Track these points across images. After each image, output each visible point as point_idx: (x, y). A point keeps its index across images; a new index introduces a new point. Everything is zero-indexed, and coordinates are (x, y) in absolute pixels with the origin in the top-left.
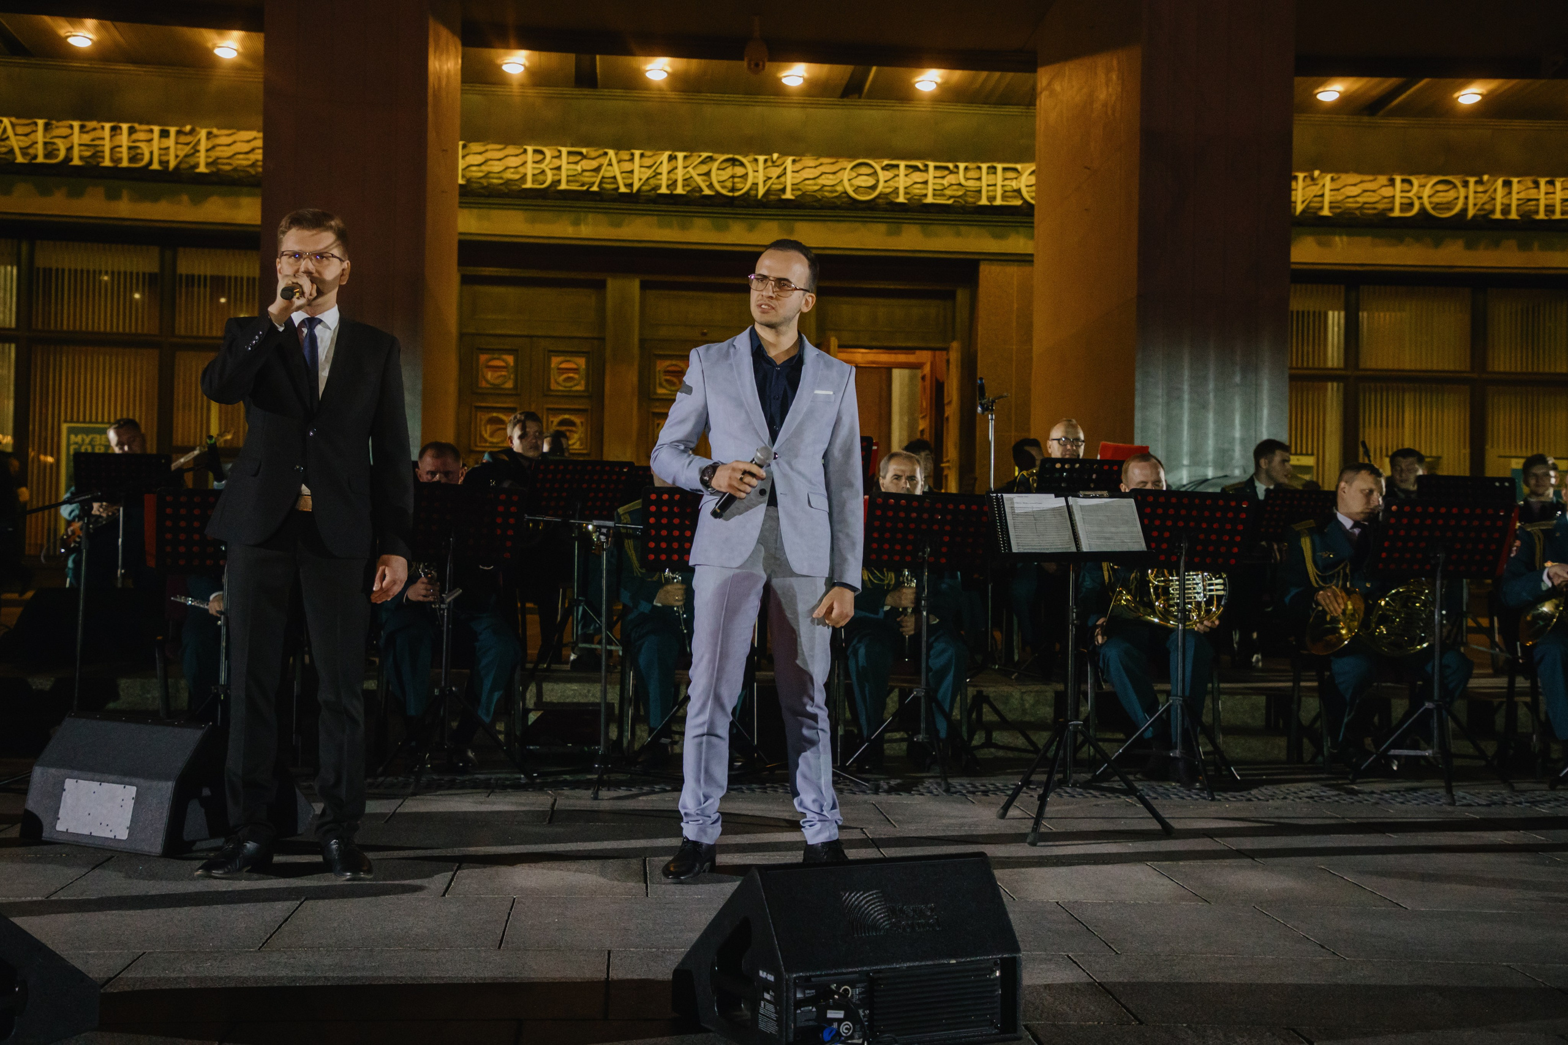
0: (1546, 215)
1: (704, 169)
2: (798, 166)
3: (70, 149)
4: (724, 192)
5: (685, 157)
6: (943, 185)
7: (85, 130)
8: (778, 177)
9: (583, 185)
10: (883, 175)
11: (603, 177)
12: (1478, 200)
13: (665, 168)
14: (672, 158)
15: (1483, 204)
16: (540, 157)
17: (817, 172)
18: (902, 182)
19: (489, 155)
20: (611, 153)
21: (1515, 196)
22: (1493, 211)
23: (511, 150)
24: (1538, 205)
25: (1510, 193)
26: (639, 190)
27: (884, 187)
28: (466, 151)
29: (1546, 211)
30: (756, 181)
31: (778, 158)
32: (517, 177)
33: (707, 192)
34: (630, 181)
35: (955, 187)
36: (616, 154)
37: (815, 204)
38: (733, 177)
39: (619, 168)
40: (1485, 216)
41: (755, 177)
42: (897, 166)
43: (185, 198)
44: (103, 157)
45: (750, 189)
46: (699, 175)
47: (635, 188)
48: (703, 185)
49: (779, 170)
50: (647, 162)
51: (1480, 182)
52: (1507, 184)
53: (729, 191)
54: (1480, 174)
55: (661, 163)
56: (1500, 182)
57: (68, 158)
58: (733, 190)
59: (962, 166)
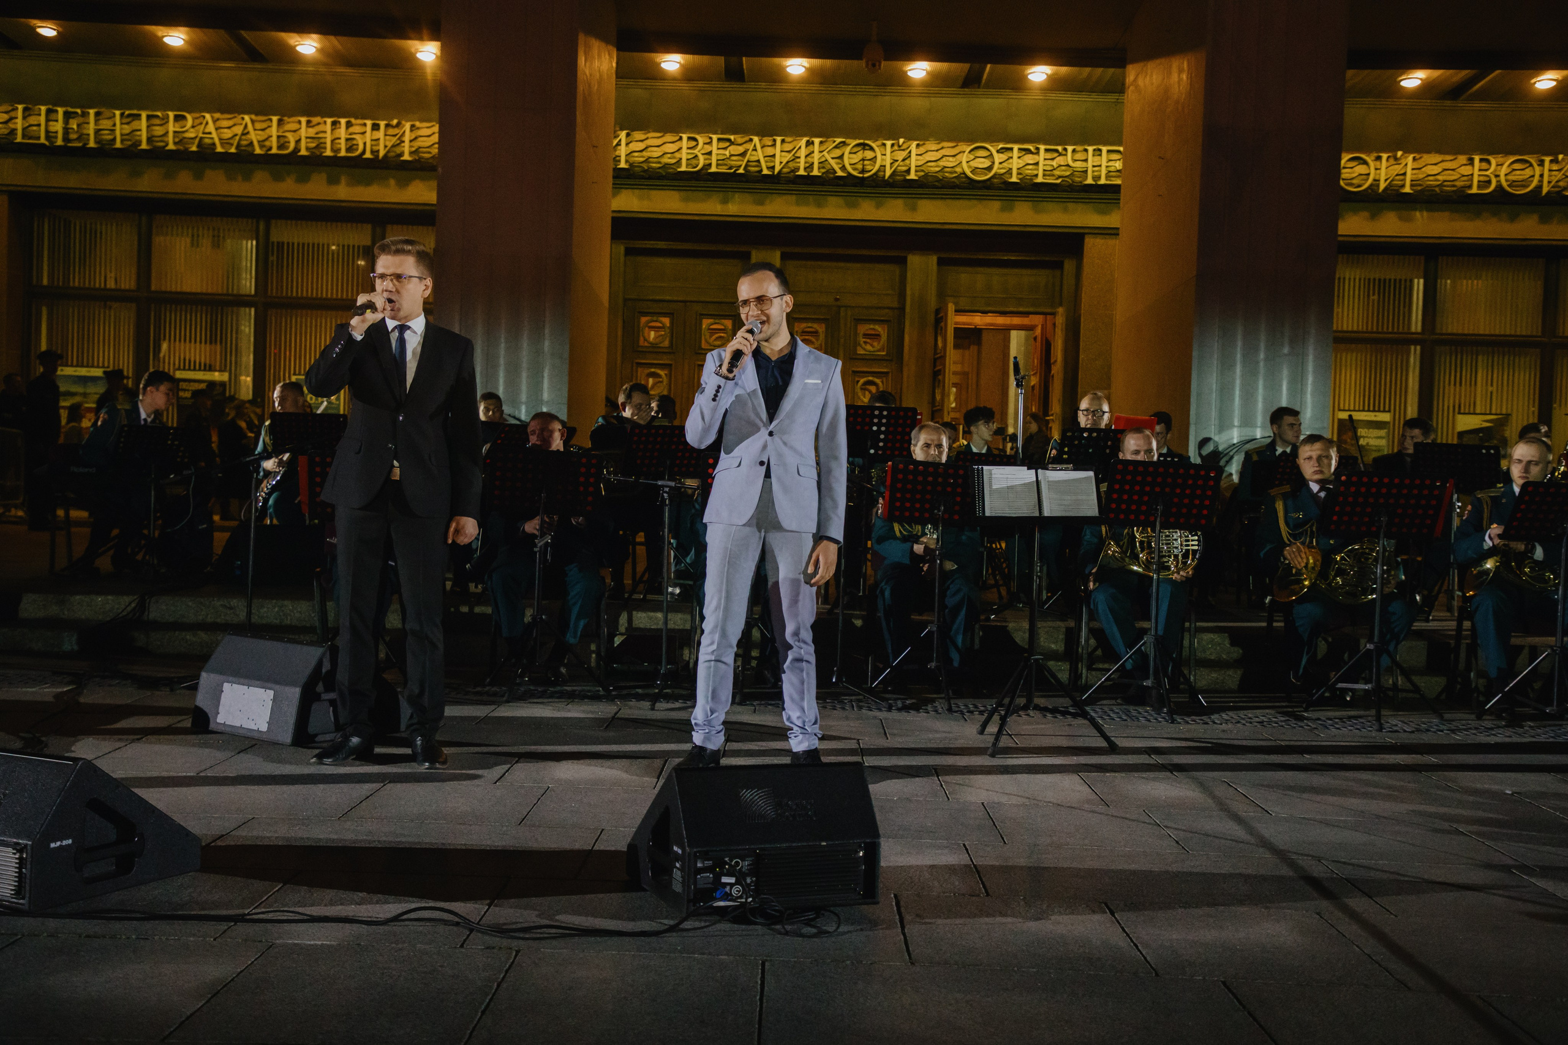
1: (838, 153)
2: (922, 150)
3: (298, 141)
4: (855, 173)
5: (821, 142)
6: (1052, 166)
7: (311, 124)
8: (904, 160)
9: (730, 168)
10: (998, 158)
11: (748, 161)
12: (1553, 178)
13: (803, 153)
14: (809, 143)
15: (1557, 182)
16: (694, 143)
17: (938, 155)
18: (1016, 163)
19: (650, 142)
20: (756, 139)
23: (669, 137)
26: (780, 172)
27: (999, 168)
28: (630, 139)
30: (884, 164)
31: (904, 143)
32: (673, 161)
33: (840, 173)
34: (772, 164)
35: (1063, 168)
36: (760, 140)
37: (937, 184)
38: (863, 160)
39: (763, 152)
40: (1559, 193)
41: (883, 160)
42: (1011, 149)
43: (392, 182)
44: (325, 148)
45: (879, 171)
46: (833, 158)
47: (777, 171)
48: (836, 168)
49: (904, 154)
50: (787, 147)
51: (1555, 161)
53: (860, 173)
54: (1555, 154)
55: (800, 148)
57: (297, 149)
58: (863, 171)
59: (1070, 148)
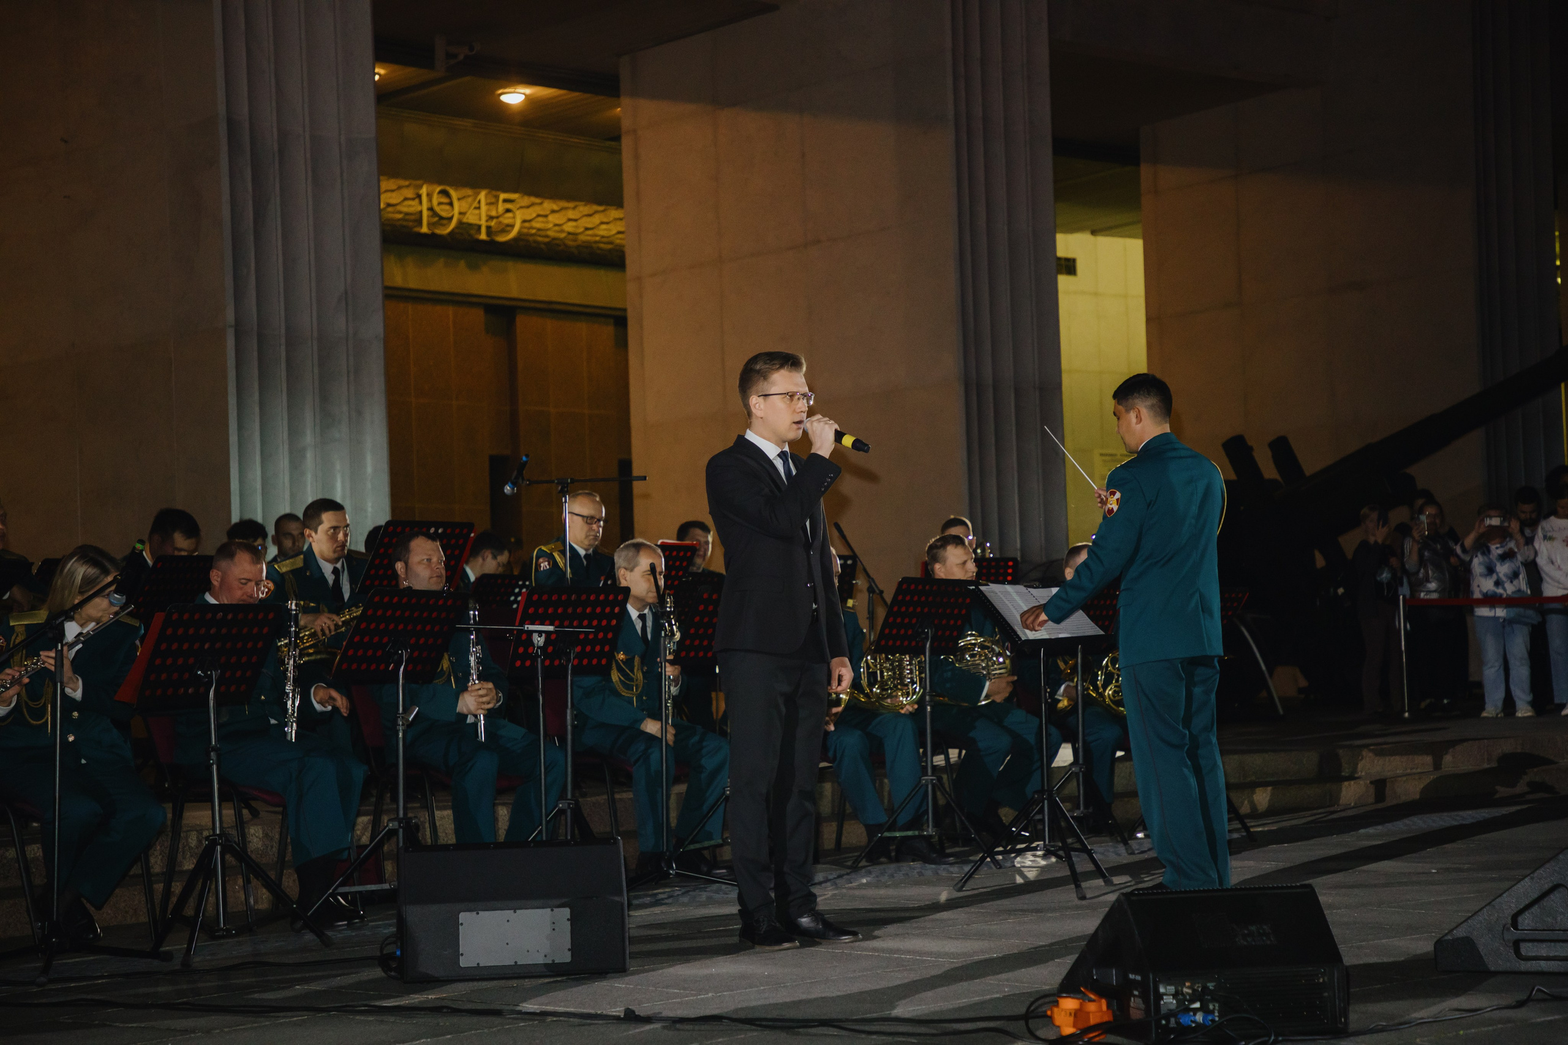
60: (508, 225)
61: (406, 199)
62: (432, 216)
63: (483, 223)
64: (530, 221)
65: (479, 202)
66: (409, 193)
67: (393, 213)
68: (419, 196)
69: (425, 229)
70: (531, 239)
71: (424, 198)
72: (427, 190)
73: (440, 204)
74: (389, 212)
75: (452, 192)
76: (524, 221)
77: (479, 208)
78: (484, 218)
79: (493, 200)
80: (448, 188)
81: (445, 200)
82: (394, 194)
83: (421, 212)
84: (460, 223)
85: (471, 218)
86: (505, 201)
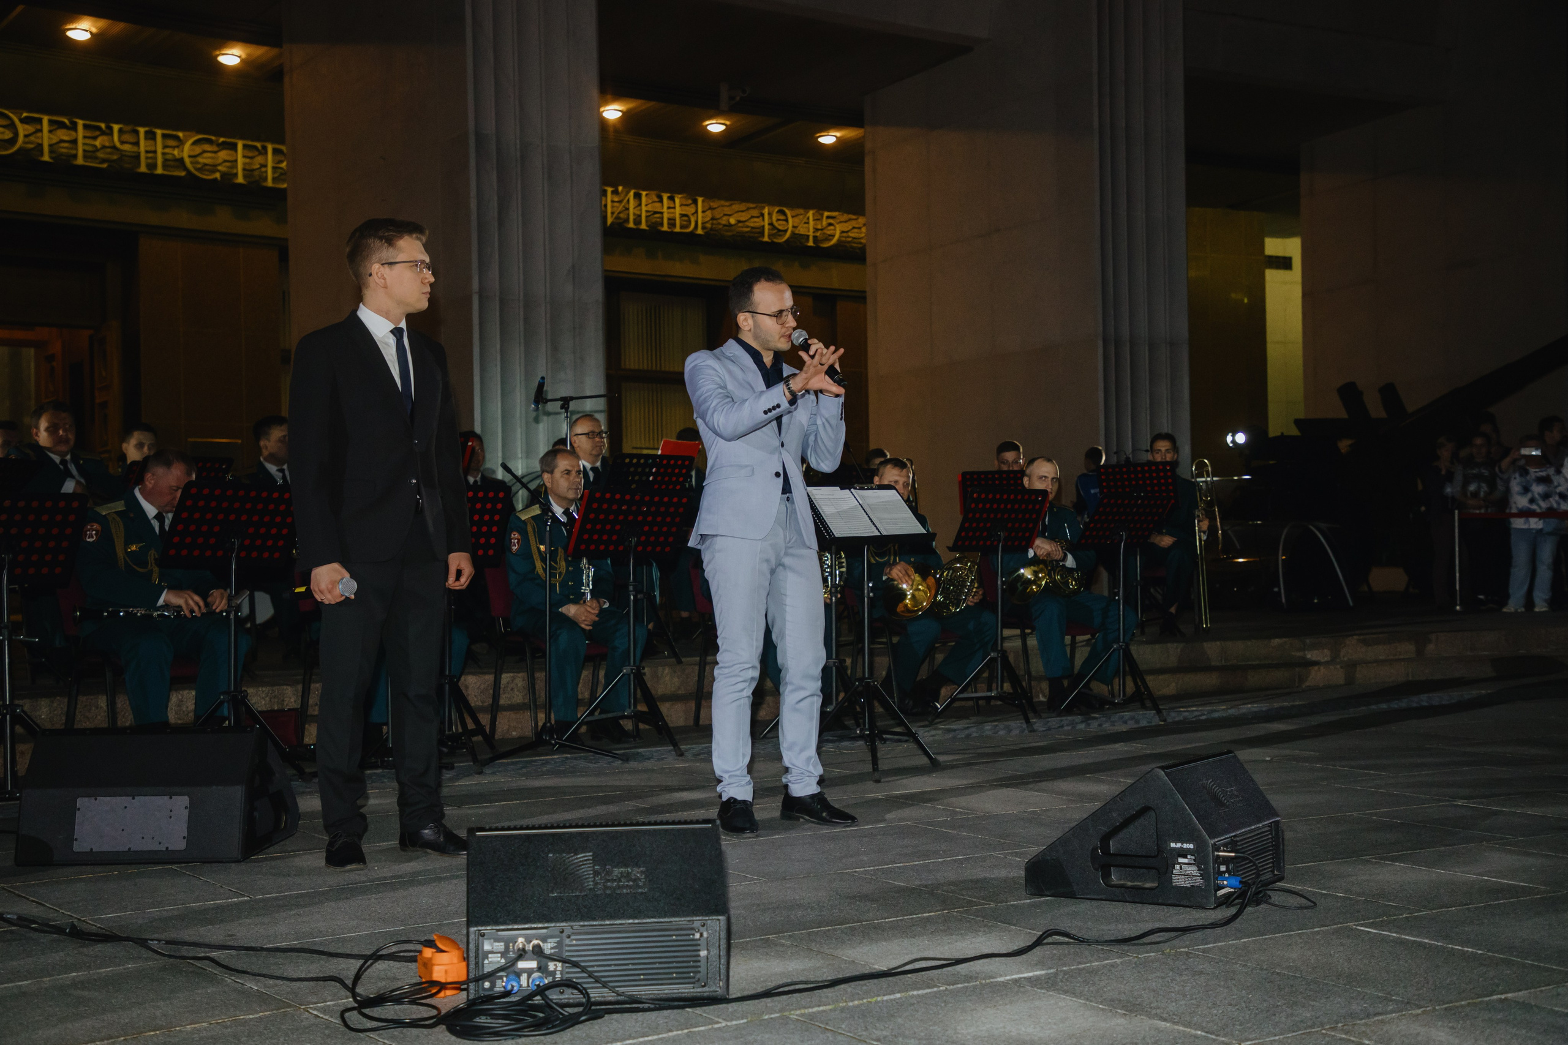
0: (669, 228)
6: (95, 146)
10: (22, 129)
12: (615, 209)
15: (619, 213)
18: (46, 138)
21: (644, 208)
22: (627, 220)
24: (662, 218)
25: (640, 205)
27: (25, 143)
29: (668, 224)
35: (109, 150)
42: (40, 121)
51: (615, 192)
52: (638, 196)
54: (615, 186)
56: (632, 193)
59: (116, 127)
60: (830, 235)
61: (753, 217)
62: (772, 229)
63: (811, 234)
64: (847, 232)
65: (808, 218)
66: (755, 213)
67: (742, 227)
68: (762, 215)
69: (766, 239)
70: (848, 245)
71: (766, 217)
72: (769, 210)
73: (778, 220)
74: (740, 227)
75: (787, 211)
76: (843, 232)
77: (808, 223)
78: (811, 230)
79: (819, 217)
80: (784, 209)
81: (783, 217)
82: (743, 214)
83: (763, 226)
84: (793, 233)
85: (802, 230)
86: (828, 217)
